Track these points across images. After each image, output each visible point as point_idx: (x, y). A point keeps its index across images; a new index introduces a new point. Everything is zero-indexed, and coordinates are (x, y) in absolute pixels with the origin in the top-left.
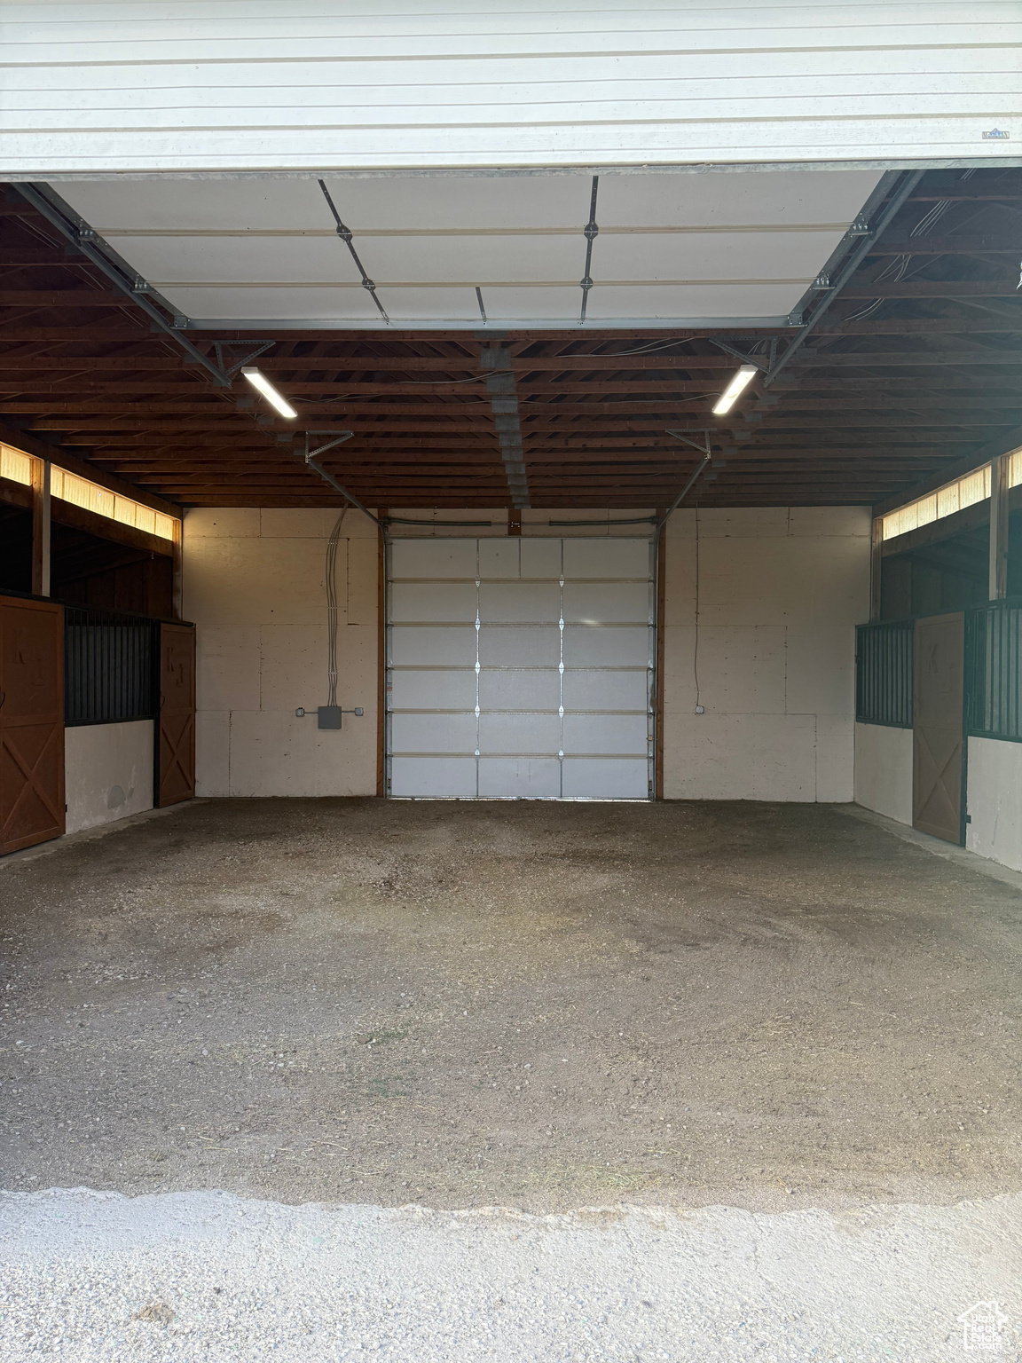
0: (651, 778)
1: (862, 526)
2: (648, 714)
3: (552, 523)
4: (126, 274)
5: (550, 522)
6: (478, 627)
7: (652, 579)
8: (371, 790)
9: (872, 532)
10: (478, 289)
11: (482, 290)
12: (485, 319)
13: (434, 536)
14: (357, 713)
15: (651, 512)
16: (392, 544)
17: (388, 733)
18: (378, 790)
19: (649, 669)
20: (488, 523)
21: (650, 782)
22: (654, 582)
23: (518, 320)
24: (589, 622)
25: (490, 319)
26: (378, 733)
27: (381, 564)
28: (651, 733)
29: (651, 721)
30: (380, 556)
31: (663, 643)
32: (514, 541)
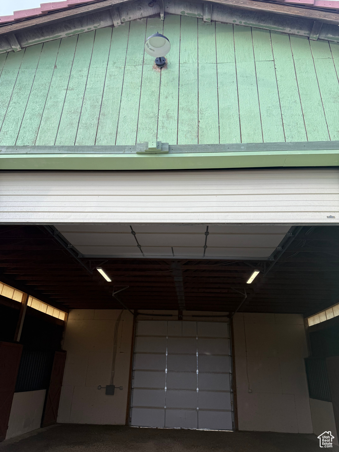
0: (233, 421)
1: (301, 321)
2: (231, 392)
3: (193, 316)
4: (66, 243)
5: (193, 315)
6: (167, 355)
7: (229, 338)
8: (123, 422)
9: (304, 323)
10: (172, 248)
11: (173, 248)
12: (174, 256)
13: (152, 320)
14: (121, 388)
15: (227, 313)
16: (138, 322)
17: (132, 397)
18: (126, 422)
19: (230, 373)
20: (171, 315)
21: (233, 422)
22: (230, 339)
23: (184, 256)
24: (207, 353)
25: (175, 256)
26: (128, 397)
27: (133, 330)
28: (232, 400)
29: (232, 395)
30: (133, 327)
31: (235, 363)
32: (180, 322)
